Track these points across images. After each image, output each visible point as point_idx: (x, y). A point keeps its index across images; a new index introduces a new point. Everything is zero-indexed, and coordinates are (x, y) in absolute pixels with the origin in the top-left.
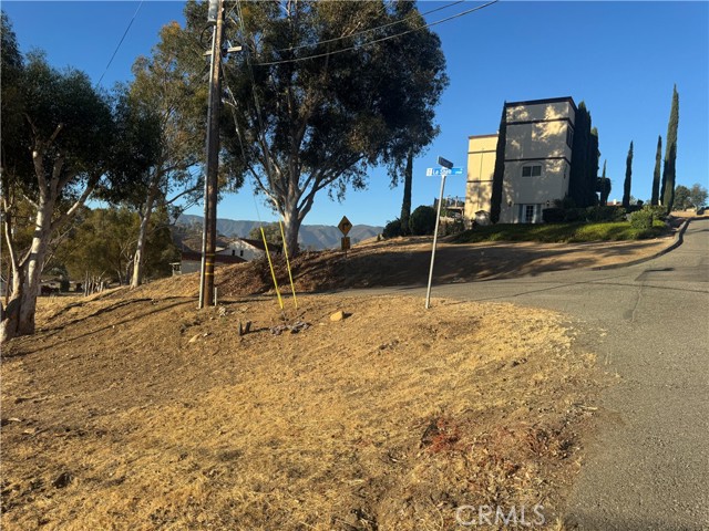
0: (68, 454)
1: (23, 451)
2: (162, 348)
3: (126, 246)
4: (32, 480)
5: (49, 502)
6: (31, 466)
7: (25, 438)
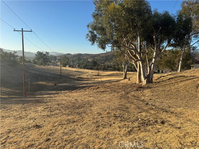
1: (152, 112)
4: (155, 120)
5: (160, 127)
6: (154, 116)
7: (152, 109)
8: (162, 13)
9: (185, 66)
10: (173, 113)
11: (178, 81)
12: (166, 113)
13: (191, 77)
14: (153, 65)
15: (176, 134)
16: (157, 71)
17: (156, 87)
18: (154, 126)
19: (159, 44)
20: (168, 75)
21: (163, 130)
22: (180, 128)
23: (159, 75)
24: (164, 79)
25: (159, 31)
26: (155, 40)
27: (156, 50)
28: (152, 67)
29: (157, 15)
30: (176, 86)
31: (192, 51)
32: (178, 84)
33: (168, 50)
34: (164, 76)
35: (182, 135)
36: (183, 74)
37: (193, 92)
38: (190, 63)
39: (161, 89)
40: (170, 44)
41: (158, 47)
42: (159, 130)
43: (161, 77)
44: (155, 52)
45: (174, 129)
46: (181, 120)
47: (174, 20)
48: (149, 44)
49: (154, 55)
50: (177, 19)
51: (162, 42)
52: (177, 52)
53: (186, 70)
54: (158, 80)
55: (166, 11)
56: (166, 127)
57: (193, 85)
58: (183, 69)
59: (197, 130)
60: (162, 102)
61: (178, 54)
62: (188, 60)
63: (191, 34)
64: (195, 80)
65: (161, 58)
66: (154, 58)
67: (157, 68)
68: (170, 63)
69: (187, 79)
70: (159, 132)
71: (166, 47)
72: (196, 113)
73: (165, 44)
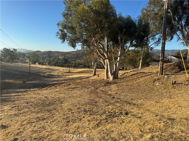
0: (127, 108)
1: (118, 105)
2: (148, 85)
3: (138, 59)
4: (120, 112)
5: (124, 118)
6: (120, 108)
7: (118, 102)
8: (125, 17)
9: (145, 63)
10: (135, 105)
11: (139, 77)
12: (129, 105)
13: (150, 74)
14: (118, 63)
15: (138, 123)
16: (122, 68)
17: (121, 82)
18: (119, 117)
19: (123, 44)
20: (131, 72)
21: (126, 120)
22: (140, 117)
23: (123, 72)
24: (128, 75)
25: (123, 33)
26: (119, 40)
27: (121, 49)
28: (118, 65)
29: (121, 18)
30: (138, 81)
31: (150, 51)
32: (139, 79)
33: (131, 50)
34: (127, 73)
35: (142, 123)
36: (143, 71)
37: (151, 86)
38: (149, 61)
39: (125, 84)
40: (132, 45)
41: (123, 47)
42: (124, 121)
43: (125, 74)
44: (120, 51)
45: (136, 119)
46: (141, 111)
47: (135, 24)
48: (115, 45)
49: (119, 54)
50: (138, 23)
51: (125, 42)
52: (138, 52)
53: (145, 67)
54: (123, 76)
55: (128, 16)
56: (129, 117)
57: (151, 80)
58: (143, 66)
59: (154, 118)
60: (126, 95)
61: (139, 53)
62: (147, 59)
63: (149, 37)
64: (152, 75)
65: (125, 57)
66: (119, 57)
67: (122, 65)
68: (132, 61)
69: (147, 75)
70: (124, 122)
71: (129, 47)
72: (153, 104)
73: (128, 45)
